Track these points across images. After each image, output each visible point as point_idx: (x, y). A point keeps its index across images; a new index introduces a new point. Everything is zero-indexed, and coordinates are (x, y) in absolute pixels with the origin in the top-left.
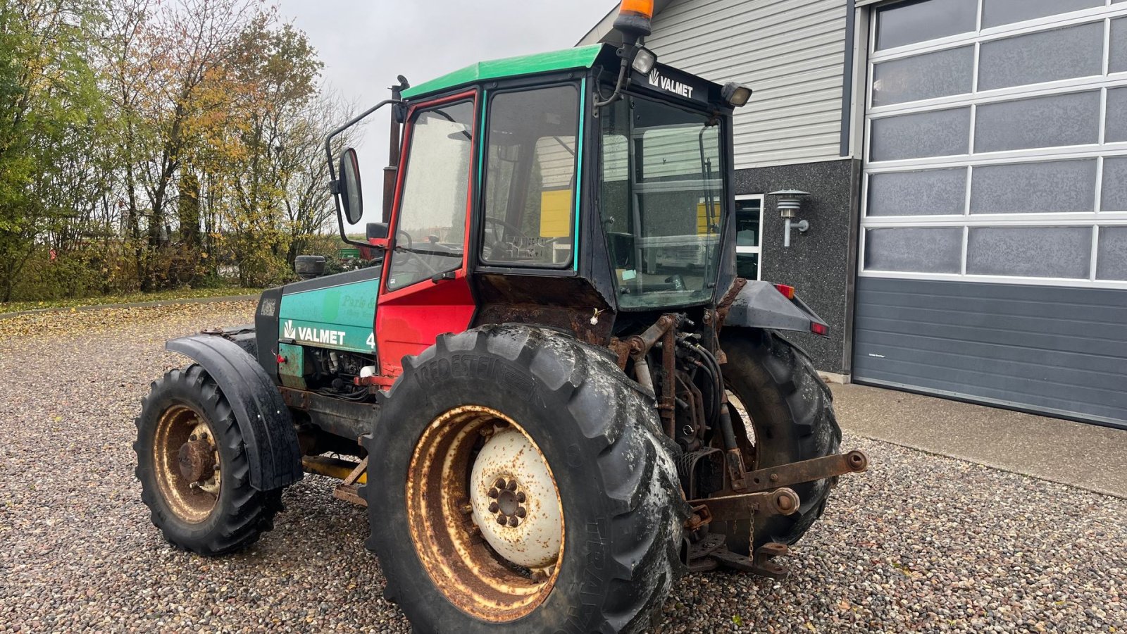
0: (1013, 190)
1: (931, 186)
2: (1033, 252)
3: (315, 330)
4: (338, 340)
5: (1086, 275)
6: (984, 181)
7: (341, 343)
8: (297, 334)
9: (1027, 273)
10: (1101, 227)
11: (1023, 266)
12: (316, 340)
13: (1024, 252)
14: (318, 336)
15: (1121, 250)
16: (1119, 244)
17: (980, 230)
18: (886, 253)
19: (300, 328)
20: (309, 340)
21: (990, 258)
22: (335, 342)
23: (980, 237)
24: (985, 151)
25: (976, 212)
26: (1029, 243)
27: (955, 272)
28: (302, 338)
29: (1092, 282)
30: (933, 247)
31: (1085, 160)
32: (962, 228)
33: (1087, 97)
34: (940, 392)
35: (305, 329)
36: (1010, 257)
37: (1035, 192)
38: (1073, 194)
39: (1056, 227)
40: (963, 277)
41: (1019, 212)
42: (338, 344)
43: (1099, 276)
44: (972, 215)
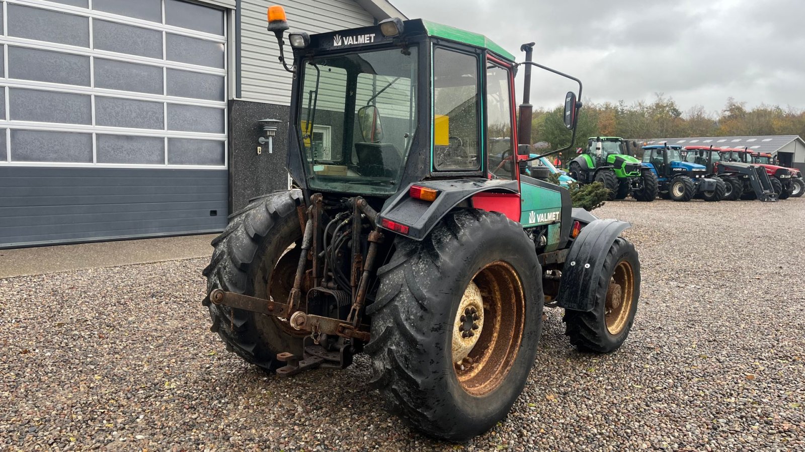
0: (40, 107)
2: (58, 147)
5: (91, 160)
6: (19, 98)
9: (55, 160)
10: (97, 134)
13: (53, 147)
15: (108, 147)
16: (107, 144)
17: (19, 132)
21: (29, 151)
23: (20, 136)
24: (17, 78)
25: (15, 119)
26: (55, 141)
29: (95, 165)
31: (84, 95)
32: (5, 129)
36: (43, 150)
37: (55, 110)
38: (79, 114)
39: (71, 133)
40: (10, 163)
41: (46, 121)
43: (98, 161)
44: (12, 121)
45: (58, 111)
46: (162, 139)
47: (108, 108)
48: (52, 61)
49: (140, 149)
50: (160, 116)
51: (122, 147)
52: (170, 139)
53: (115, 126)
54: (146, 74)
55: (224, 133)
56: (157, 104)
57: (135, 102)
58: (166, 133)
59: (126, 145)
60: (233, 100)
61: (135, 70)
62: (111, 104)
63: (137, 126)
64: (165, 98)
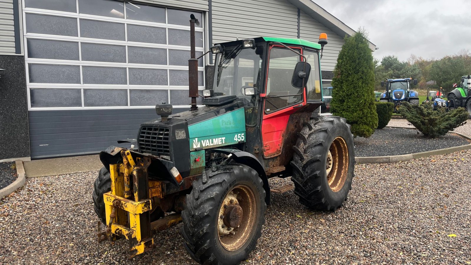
0: (99, 76)
1: (64, 72)
2: (109, 98)
3: (211, 140)
4: (222, 141)
5: (127, 105)
6: (87, 72)
7: (224, 143)
8: (201, 144)
9: (108, 105)
10: (130, 90)
11: (106, 103)
12: (211, 144)
13: (106, 98)
14: (212, 142)
15: (136, 97)
16: (135, 95)
17: (88, 90)
18: (44, 100)
19: (202, 141)
20: (208, 146)
21: (93, 101)
22: (221, 143)
23: (89, 93)
24: (86, 61)
25: (85, 83)
26: (107, 95)
27: (79, 106)
28: (204, 146)
29: (129, 107)
30: (68, 96)
31: (123, 68)
32: (80, 89)
33: (121, 47)
34: (78, 154)
35: (205, 141)
36: (101, 100)
37: (107, 77)
38: (120, 79)
39: (116, 90)
40: (83, 108)
41: (102, 84)
42: (222, 144)
43: (131, 105)
44: (84, 84)
45: (109, 78)
46: (167, 91)
47: (136, 74)
48: (105, 50)
49: (154, 97)
50: (166, 78)
51: (144, 96)
52: (171, 91)
53: (140, 84)
54: (157, 53)
55: (203, 86)
56: (163, 71)
57: (150, 70)
58: (169, 87)
59: (147, 95)
60: (208, 66)
61: (150, 52)
62: (138, 72)
63: (152, 84)
64: (168, 67)
